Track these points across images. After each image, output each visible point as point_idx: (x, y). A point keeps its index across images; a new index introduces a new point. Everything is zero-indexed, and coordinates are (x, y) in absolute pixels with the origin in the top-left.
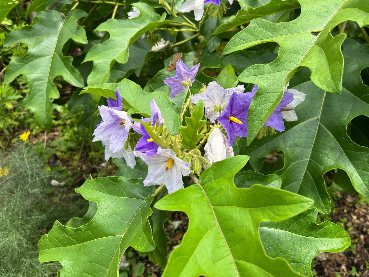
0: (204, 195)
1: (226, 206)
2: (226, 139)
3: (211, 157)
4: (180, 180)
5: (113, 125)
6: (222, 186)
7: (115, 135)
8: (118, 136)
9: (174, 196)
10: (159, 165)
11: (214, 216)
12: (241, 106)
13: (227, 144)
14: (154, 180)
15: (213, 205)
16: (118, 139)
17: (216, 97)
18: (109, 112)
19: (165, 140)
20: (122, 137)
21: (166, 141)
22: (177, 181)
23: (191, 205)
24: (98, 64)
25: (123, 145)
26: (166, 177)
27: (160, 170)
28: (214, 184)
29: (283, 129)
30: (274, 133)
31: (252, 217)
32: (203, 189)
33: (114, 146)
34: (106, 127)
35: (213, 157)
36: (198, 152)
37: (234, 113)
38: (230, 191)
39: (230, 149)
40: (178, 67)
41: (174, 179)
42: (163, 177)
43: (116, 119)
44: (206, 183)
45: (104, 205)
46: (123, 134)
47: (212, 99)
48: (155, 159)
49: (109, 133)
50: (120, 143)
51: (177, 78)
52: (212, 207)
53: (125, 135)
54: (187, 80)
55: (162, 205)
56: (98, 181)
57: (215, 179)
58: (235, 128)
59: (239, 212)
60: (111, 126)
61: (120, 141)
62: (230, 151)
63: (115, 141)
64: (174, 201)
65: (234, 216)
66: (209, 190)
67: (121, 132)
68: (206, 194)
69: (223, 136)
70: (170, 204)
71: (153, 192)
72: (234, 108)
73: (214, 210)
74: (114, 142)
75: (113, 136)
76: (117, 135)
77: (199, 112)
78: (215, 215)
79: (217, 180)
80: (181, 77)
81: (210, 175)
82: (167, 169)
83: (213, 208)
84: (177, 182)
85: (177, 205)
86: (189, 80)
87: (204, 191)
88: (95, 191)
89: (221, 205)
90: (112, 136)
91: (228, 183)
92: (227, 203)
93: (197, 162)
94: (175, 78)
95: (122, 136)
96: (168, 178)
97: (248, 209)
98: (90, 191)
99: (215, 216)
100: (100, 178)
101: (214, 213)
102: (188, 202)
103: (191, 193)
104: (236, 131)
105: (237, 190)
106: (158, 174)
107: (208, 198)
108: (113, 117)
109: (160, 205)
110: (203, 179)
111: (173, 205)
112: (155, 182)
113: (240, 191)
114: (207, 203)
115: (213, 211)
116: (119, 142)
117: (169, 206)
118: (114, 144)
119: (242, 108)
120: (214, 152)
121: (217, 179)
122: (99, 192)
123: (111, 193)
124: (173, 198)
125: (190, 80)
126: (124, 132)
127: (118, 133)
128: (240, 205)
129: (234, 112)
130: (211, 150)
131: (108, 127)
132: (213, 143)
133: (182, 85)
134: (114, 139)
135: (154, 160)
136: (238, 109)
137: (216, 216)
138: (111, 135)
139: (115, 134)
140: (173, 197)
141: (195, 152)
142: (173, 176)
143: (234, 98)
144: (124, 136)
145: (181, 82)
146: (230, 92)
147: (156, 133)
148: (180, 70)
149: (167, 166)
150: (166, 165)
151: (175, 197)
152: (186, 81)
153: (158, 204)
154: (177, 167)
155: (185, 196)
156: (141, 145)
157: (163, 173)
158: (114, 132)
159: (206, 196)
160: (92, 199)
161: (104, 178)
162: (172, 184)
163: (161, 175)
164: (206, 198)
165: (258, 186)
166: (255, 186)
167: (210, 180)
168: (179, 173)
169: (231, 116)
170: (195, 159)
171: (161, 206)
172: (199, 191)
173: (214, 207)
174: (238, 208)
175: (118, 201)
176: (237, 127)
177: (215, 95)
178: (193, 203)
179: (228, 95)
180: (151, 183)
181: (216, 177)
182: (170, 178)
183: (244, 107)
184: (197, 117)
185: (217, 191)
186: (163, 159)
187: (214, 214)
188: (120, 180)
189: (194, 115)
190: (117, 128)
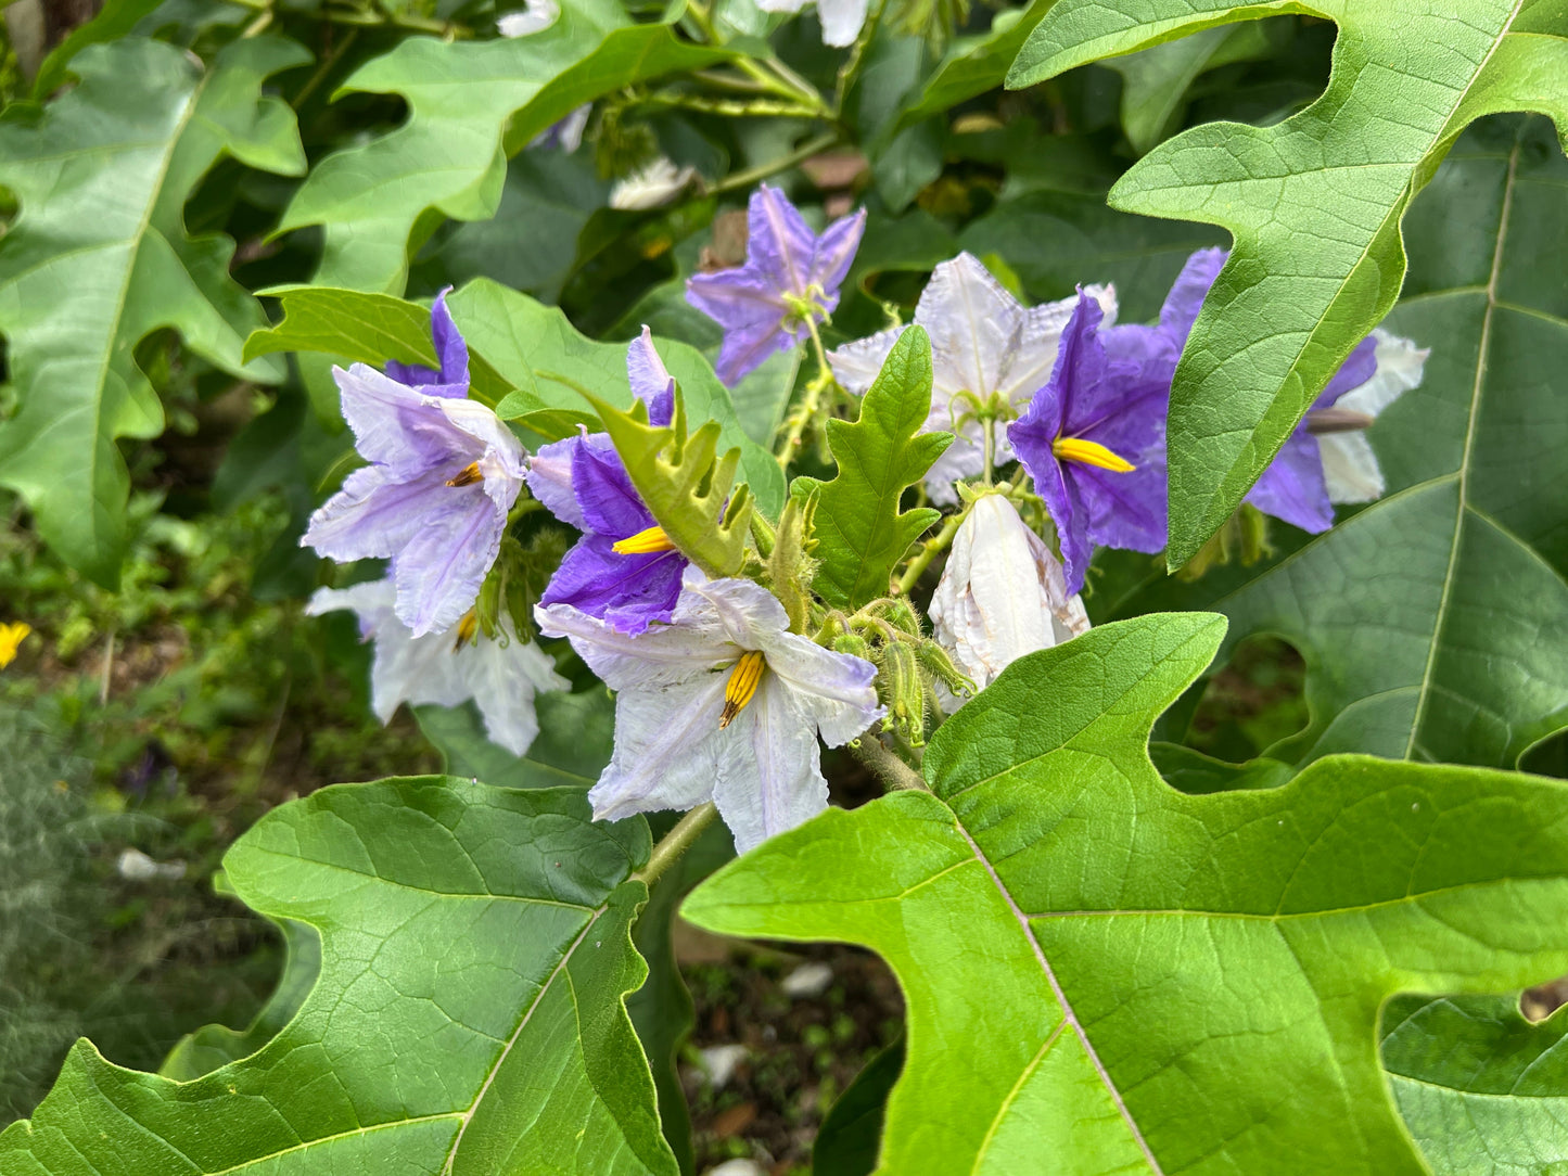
0: (966, 852)
1: (1118, 912)
2: (1047, 556)
3: (978, 652)
4: (809, 772)
5: (416, 488)
6: (1074, 793)
7: (427, 544)
8: (443, 548)
9: (801, 852)
10: (679, 688)
11: (1046, 980)
12: (1112, 384)
13: (1052, 583)
14: (654, 784)
15: (1029, 913)
16: (443, 565)
17: (971, 346)
18: (393, 411)
19: (726, 528)
20: (466, 550)
21: (733, 534)
22: (791, 782)
23: (897, 907)
24: (345, 240)
25: (472, 594)
26: (724, 762)
27: (686, 718)
28: (1019, 786)
29: (1324, 517)
30: (1264, 554)
31: (1306, 967)
32: (953, 818)
33: (418, 597)
34: (375, 500)
35: (988, 649)
36: (905, 614)
37: (1079, 420)
38: (1134, 819)
39: (1070, 610)
40: (761, 221)
41: (772, 768)
42: (702, 762)
43: (435, 455)
44: (966, 781)
45: (359, 943)
46: (472, 537)
47: (951, 357)
48: (660, 652)
49: (391, 534)
50: (456, 581)
51: (752, 275)
52: (1025, 920)
53: (484, 541)
54: (803, 291)
55: (731, 905)
56: (327, 807)
57: (1020, 755)
58: (1085, 501)
59: (1211, 943)
60: (402, 494)
61: (455, 575)
62: (1069, 623)
63: (425, 574)
64: (803, 881)
65: (1184, 969)
66: (992, 825)
67: (460, 524)
68: (974, 847)
69: (1029, 540)
70: (777, 903)
71: (637, 863)
72: (1082, 390)
73: (1039, 942)
74: (423, 576)
75: (418, 545)
76: (440, 540)
77: (905, 392)
78: (1046, 966)
79: (1036, 763)
80: (773, 270)
81: (995, 735)
82: (731, 710)
83: (1031, 927)
84: (787, 787)
85: (821, 907)
86: (817, 287)
87: (959, 828)
88: (311, 865)
89: (1085, 907)
90: (410, 546)
91: (1116, 772)
92: (1124, 891)
93: (906, 663)
94: (744, 278)
95: (467, 544)
96: (733, 767)
97: (1276, 917)
98: (280, 863)
99: (1052, 979)
100: (340, 791)
101: (1040, 957)
102: (882, 892)
103: (895, 841)
104: (1093, 519)
105: (1183, 810)
106: (675, 745)
107: (991, 869)
108: (414, 444)
109: (719, 905)
110: (949, 760)
111: (797, 908)
112: (658, 792)
113: (1207, 816)
114: (993, 895)
115: (1036, 946)
116: (448, 576)
117: (777, 909)
118: (421, 591)
119: (1120, 395)
120: (990, 622)
121: (1032, 757)
122: (334, 871)
123: (398, 872)
124: (793, 863)
125: (821, 290)
126: (476, 524)
127: (441, 532)
128: (1214, 901)
129: (1080, 413)
130: (976, 612)
131: (389, 502)
132: (982, 572)
133: (778, 316)
134: (421, 565)
135: (656, 662)
136: (1101, 396)
137: (1055, 973)
138: (405, 543)
139: (425, 538)
140: (794, 856)
141: (888, 611)
142: (761, 752)
143: (1083, 334)
144: (475, 547)
145: (772, 297)
146: (1046, 318)
147: (679, 475)
148: (770, 234)
149: (730, 693)
150: (723, 689)
151: (806, 856)
152: (798, 293)
153: (708, 902)
154: (790, 698)
155: (861, 855)
156: (578, 583)
157: (706, 739)
158: (420, 529)
159: (980, 858)
160: (289, 906)
161: (361, 791)
162: (756, 799)
163: (693, 751)
164: (980, 869)
165: (1345, 765)
166: (1327, 770)
167: (990, 766)
168: (799, 737)
169: (1066, 434)
170: (897, 648)
171: (724, 912)
172: (935, 829)
173: (1034, 920)
174: (1203, 920)
175: (437, 918)
176: (1094, 494)
177: (969, 333)
178: (911, 896)
179: (1037, 334)
180: (632, 800)
181: (1028, 748)
182: (746, 766)
183: (1130, 386)
184: (892, 420)
185: (1049, 827)
186: (705, 653)
187: (1040, 967)
188: (448, 796)
189: (878, 410)
190: (437, 504)
